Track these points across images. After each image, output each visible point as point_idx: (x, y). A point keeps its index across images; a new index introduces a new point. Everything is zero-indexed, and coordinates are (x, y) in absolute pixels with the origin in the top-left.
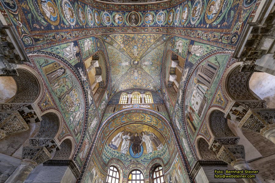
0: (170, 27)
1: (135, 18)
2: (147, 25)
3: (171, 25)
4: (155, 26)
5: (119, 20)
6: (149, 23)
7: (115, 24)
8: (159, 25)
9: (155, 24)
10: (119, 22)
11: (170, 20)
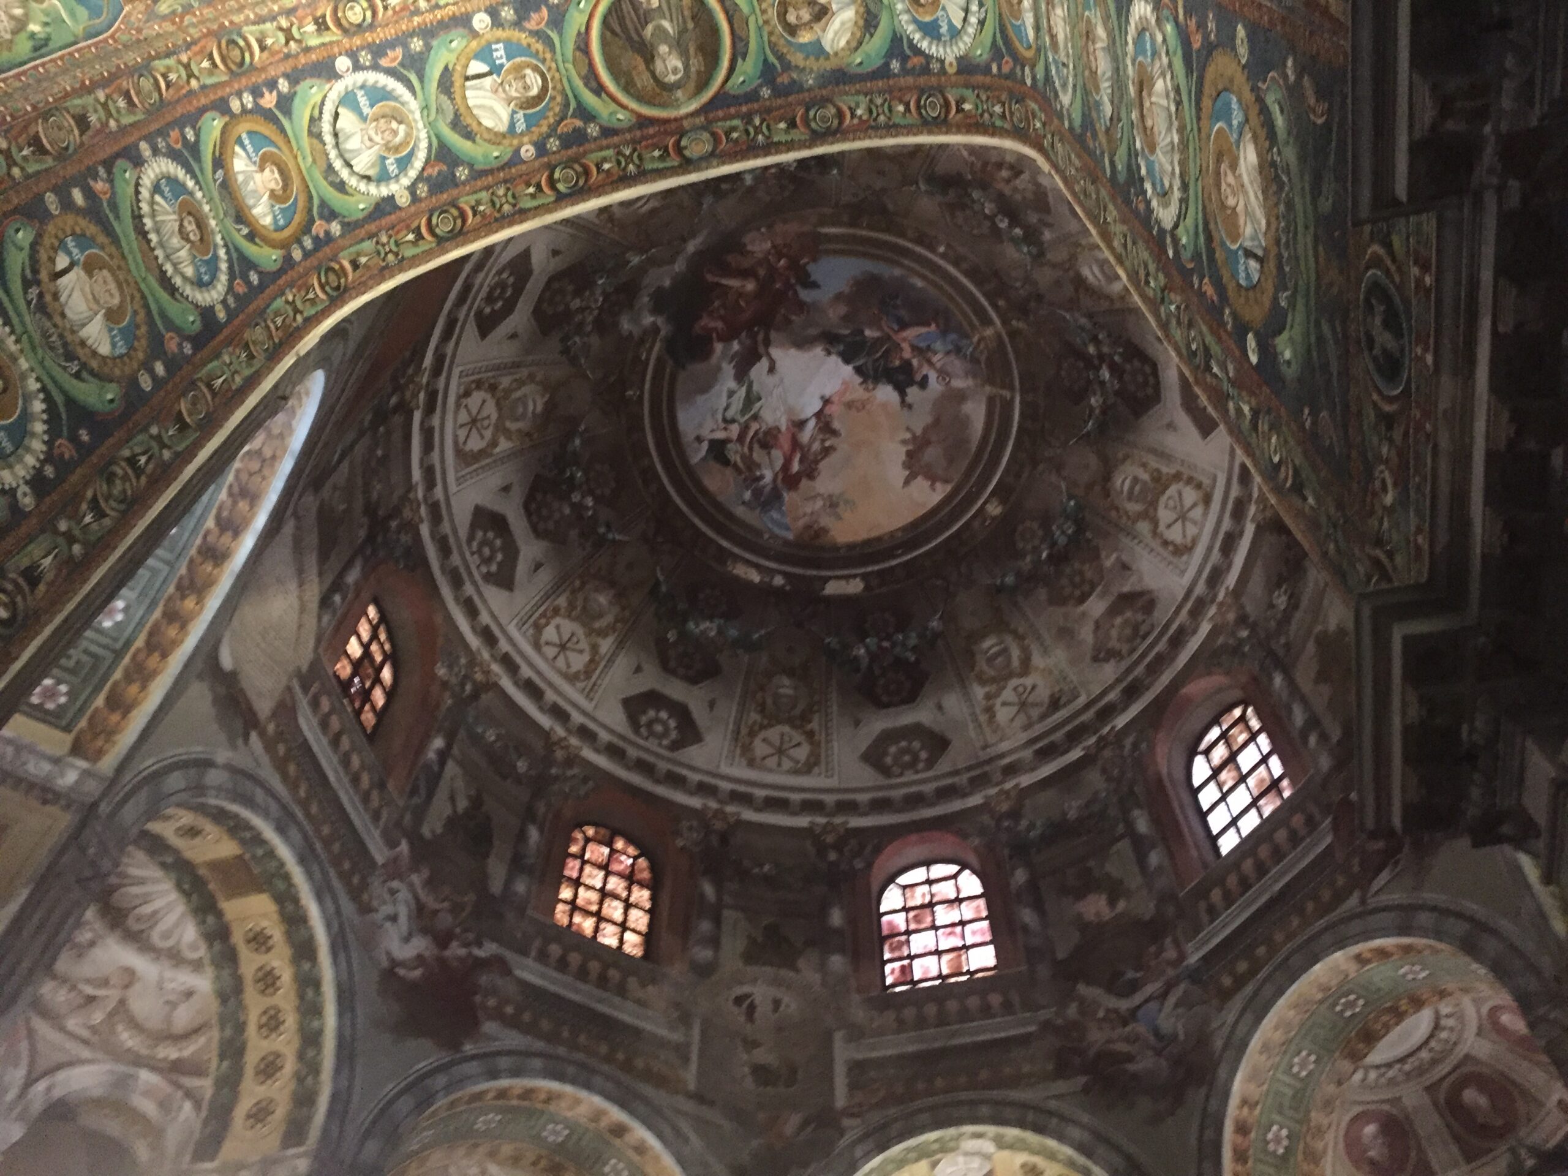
1: (650, 59)
2: (497, 22)
4: (400, 41)
6: (483, 54)
8: (357, 67)
9: (416, 62)
11: (267, 162)
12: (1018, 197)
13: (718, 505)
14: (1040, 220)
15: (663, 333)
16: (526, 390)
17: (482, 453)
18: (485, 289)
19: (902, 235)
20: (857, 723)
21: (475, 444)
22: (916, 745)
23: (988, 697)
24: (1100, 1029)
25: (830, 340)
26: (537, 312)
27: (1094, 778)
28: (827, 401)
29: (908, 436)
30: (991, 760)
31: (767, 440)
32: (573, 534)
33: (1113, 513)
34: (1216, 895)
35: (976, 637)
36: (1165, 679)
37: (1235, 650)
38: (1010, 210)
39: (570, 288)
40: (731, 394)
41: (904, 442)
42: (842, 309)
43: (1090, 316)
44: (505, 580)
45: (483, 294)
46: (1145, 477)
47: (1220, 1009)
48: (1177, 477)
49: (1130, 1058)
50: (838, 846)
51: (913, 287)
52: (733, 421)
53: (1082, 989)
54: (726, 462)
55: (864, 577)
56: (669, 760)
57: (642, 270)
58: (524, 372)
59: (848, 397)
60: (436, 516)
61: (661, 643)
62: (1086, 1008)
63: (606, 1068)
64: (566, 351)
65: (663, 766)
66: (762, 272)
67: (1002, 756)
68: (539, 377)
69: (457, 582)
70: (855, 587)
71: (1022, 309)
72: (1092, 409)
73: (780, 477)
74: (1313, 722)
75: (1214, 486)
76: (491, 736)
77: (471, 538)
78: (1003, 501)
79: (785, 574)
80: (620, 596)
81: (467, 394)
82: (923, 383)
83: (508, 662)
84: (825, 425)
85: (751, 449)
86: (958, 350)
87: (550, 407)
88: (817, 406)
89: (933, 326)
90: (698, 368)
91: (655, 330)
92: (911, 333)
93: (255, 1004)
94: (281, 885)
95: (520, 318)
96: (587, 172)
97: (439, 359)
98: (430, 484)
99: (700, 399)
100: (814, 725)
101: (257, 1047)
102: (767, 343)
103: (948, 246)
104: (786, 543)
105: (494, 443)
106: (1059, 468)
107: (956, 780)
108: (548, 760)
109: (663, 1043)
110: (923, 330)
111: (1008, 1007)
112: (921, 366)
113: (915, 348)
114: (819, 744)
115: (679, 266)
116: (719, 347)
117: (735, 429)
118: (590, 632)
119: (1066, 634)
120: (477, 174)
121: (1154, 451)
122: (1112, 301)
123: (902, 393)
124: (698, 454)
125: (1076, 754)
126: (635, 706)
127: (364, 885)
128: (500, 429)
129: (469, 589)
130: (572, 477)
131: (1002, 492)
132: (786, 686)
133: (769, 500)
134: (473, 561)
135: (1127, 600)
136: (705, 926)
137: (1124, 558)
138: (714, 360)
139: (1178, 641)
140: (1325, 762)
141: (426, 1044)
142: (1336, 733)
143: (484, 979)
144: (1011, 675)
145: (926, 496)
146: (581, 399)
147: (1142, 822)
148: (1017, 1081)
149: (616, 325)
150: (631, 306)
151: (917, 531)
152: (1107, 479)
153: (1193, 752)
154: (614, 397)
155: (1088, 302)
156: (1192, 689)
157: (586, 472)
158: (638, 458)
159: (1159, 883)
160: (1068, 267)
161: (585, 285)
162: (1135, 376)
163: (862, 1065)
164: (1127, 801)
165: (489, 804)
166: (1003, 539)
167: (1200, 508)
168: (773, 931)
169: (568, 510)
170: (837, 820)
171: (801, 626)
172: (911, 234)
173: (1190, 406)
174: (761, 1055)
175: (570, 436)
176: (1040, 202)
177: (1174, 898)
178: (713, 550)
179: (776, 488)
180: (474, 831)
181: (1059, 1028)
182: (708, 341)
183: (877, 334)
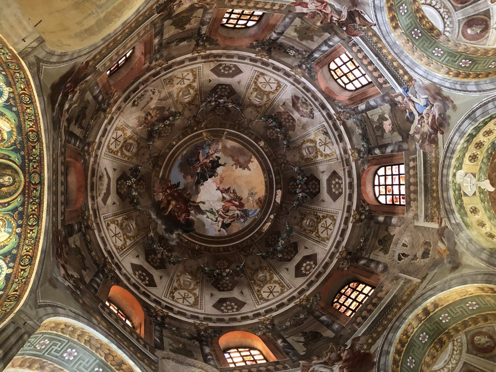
1: (3, 185)
12: (158, 115)
13: (243, 230)
14: (167, 110)
15: (181, 233)
16: (182, 279)
17: (196, 298)
18: (139, 281)
20: (323, 201)
21: (192, 300)
22: (333, 182)
23: (322, 155)
24: (424, 126)
25: (198, 183)
26: (156, 268)
27: (350, 122)
28: (218, 189)
29: (234, 166)
30: (342, 158)
31: (226, 210)
32: (236, 278)
33: (267, 105)
34: (381, 80)
35: (302, 157)
36: (319, 95)
37: (310, 70)
38: (163, 119)
39: (153, 256)
40: (208, 217)
41: (236, 168)
42: (189, 177)
43: (202, 102)
44: (241, 304)
45: (140, 282)
46: (256, 93)
47: (415, 80)
48: (255, 83)
49: (434, 116)
50: (361, 214)
51: (186, 154)
52: (217, 219)
53: (411, 132)
54: (230, 224)
55: (277, 189)
56: (319, 266)
57: (156, 233)
58: (175, 278)
59: (219, 182)
60: (210, 320)
61: (281, 260)
62: (417, 131)
63: (402, 310)
64: (174, 263)
65: (320, 269)
66: (170, 198)
67: (341, 154)
68: (180, 274)
69: (235, 320)
70: (279, 192)
71: (198, 123)
72: (232, 107)
73: (239, 208)
74: (325, 43)
75: (258, 72)
76: (288, 324)
77: (222, 311)
78: (260, 141)
79: (270, 214)
80: (262, 269)
81: (173, 297)
82: (219, 158)
83: (267, 312)
84: (227, 191)
85: (227, 216)
86: (209, 145)
87: (191, 273)
88: (219, 192)
89: (201, 151)
90: (196, 226)
91: (179, 234)
92: (201, 158)
95: (156, 274)
96: (33, 215)
97: (155, 301)
98: (197, 318)
99: (206, 227)
100: (321, 215)
102: (194, 202)
103: (174, 140)
104: (260, 211)
105: (195, 294)
106: (251, 121)
107: (346, 170)
108: (304, 307)
109: (402, 288)
110: (201, 154)
111: (414, 160)
112: (212, 157)
113: (206, 158)
114: (327, 215)
115: (159, 222)
116: (191, 217)
117: (219, 219)
118: (270, 281)
119: (304, 127)
120: (17, 247)
121: (247, 89)
122: (196, 94)
123: (221, 165)
124: (224, 232)
125: (342, 128)
126: (298, 273)
128: (190, 291)
129: (239, 317)
130: (218, 274)
131: (257, 140)
132: (306, 222)
133: (245, 214)
134: (230, 312)
135: (294, 105)
136: (373, 265)
137: (281, 104)
138: (195, 220)
139: (307, 89)
140: (336, 39)
142: (327, 35)
143: (357, 347)
144: (316, 147)
145: (255, 164)
146: (192, 264)
147: (362, 107)
148: (437, 159)
149: (172, 246)
150: (167, 240)
151: (266, 170)
152: (255, 106)
153: (345, 89)
154: (196, 253)
155: (197, 102)
156: (323, 87)
157: (218, 269)
158: (219, 251)
159: (379, 101)
160: (185, 105)
161: (154, 252)
162: (222, 92)
163: (426, 216)
164: (357, 112)
165: (307, 330)
166: (272, 143)
167: (266, 77)
168: (381, 242)
169: (228, 278)
170: (352, 214)
171: (288, 213)
172: (167, 151)
173: (232, 75)
174: (419, 254)
175: (203, 270)
176: (160, 109)
177: (383, 97)
178: (256, 236)
179: (242, 211)
180: (313, 338)
181: (422, 142)
182: (188, 220)
183: (199, 169)
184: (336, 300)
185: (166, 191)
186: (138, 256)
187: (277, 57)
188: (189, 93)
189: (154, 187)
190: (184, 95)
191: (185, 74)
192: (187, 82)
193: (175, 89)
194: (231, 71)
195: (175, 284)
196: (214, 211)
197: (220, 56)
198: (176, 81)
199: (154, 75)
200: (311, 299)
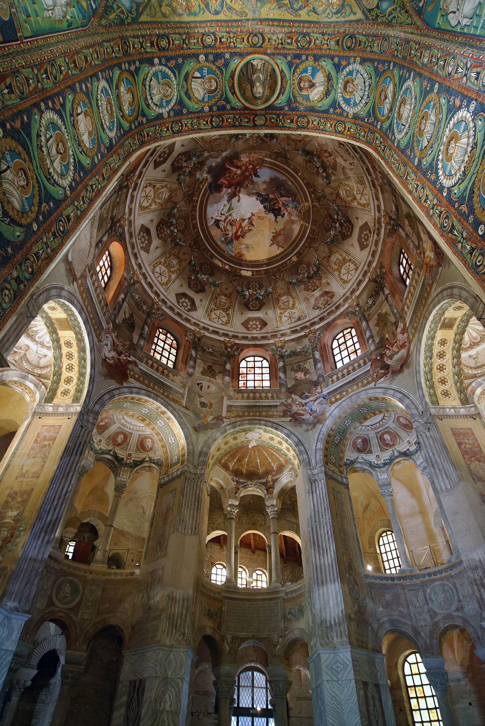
0: (119, 66)
1: (252, 87)
2: (207, 60)
3: (117, 72)
4: (175, 58)
5: (310, 81)
6: (200, 70)
7: (327, 65)
8: (161, 64)
9: (179, 67)
10: (313, 75)
11: (129, 90)
12: (328, 163)
13: (213, 239)
14: (332, 173)
15: (209, 181)
16: (164, 189)
17: (147, 207)
18: (159, 153)
19: (290, 168)
20: (242, 314)
21: (145, 204)
22: (258, 323)
23: (281, 313)
24: (296, 406)
25: (258, 195)
26: (173, 165)
27: (306, 341)
28: (253, 215)
29: (274, 231)
30: (278, 331)
31: (232, 223)
32: (169, 240)
33: (329, 267)
34: (335, 378)
35: (280, 295)
36: (332, 317)
37: (354, 313)
38: (324, 167)
39: (184, 159)
40: (225, 206)
41: (273, 233)
42: (265, 186)
43: (338, 206)
44: (147, 250)
45: (158, 154)
46: (341, 259)
47: (330, 406)
48: (350, 260)
49: (303, 415)
50: (231, 348)
51: (288, 184)
52: (223, 215)
53: (293, 396)
54: (219, 227)
55: (252, 271)
56: (187, 314)
57: (207, 158)
58: (165, 183)
59: (259, 215)
60: (130, 226)
61: (189, 278)
62: (293, 401)
63: (162, 396)
64: (178, 180)
65: (185, 316)
66: (243, 168)
67: (281, 331)
68: (168, 187)
69: (133, 248)
70: (249, 274)
71: (318, 199)
72: (331, 235)
73: (234, 235)
74: (372, 337)
75: (359, 266)
76: (137, 297)
77: (139, 234)
78: (298, 257)
79: (229, 266)
80: (180, 262)
81: (146, 187)
82: (283, 216)
83: (144, 275)
84: (251, 224)
85: (227, 224)
86: (296, 207)
87: (170, 197)
88: (249, 215)
89: (290, 199)
90: (217, 195)
91: (207, 179)
92: (283, 199)
93: (65, 362)
94: (77, 329)
95: (167, 165)
96: (223, 121)
97: (141, 173)
98: (130, 215)
99: (215, 205)
100: (230, 312)
101: (65, 374)
102: (239, 191)
103: (302, 174)
104: (232, 256)
105: (151, 205)
106: (316, 251)
107: (267, 335)
108: (152, 307)
109: (177, 392)
110: (287, 199)
111: (272, 397)
112: (283, 210)
113: (283, 204)
114: (230, 318)
115: (219, 160)
116: (225, 189)
117: (224, 217)
118: (170, 271)
119: (307, 299)
120: (189, 113)
121: (345, 252)
122: (346, 203)
123: (276, 217)
124: (211, 223)
125: (302, 334)
126: (180, 296)
127: (100, 334)
128: (154, 201)
129: (136, 250)
130: (172, 222)
131: (298, 254)
132: (223, 299)
133: (229, 242)
134: (139, 242)
135: (326, 293)
136: (192, 363)
138: (222, 194)
139: (338, 308)
140: (373, 348)
141: (113, 381)
142: (377, 340)
143: (130, 366)
144: (289, 308)
145: (276, 251)
146: (179, 196)
147: (317, 355)
148: (272, 416)
149: (195, 175)
150: (201, 170)
151: (271, 261)
152: (329, 257)
153: (334, 339)
154: (189, 198)
155: (338, 202)
156: (339, 322)
157: (176, 221)
158: (192, 219)
159: (320, 372)
160: (336, 189)
161: (189, 159)
162: (346, 228)
163: (231, 406)
164: (314, 349)
165: (135, 317)
166: (295, 268)
167: (354, 271)
168: (210, 367)
169: (169, 232)
170: (232, 340)
171: (231, 282)
172: (292, 167)
173: (359, 240)
174: (203, 400)
175: (174, 208)
176: (334, 166)
177: (322, 376)
178: (209, 254)
179: (232, 239)
180: (130, 324)
181: (285, 405)
182: (222, 187)
183: (273, 197)
184: (161, 330)
185: (250, 164)
186: (183, 146)
187: (369, 286)
188: (347, 196)
189: (255, 153)
190: (346, 191)
191: (366, 197)
192: (358, 196)
193: (353, 184)
194: (363, 240)
195: (158, 185)
196: (231, 212)
197: (378, 235)
198: (361, 187)
199: (368, 170)
200: (160, 312)
